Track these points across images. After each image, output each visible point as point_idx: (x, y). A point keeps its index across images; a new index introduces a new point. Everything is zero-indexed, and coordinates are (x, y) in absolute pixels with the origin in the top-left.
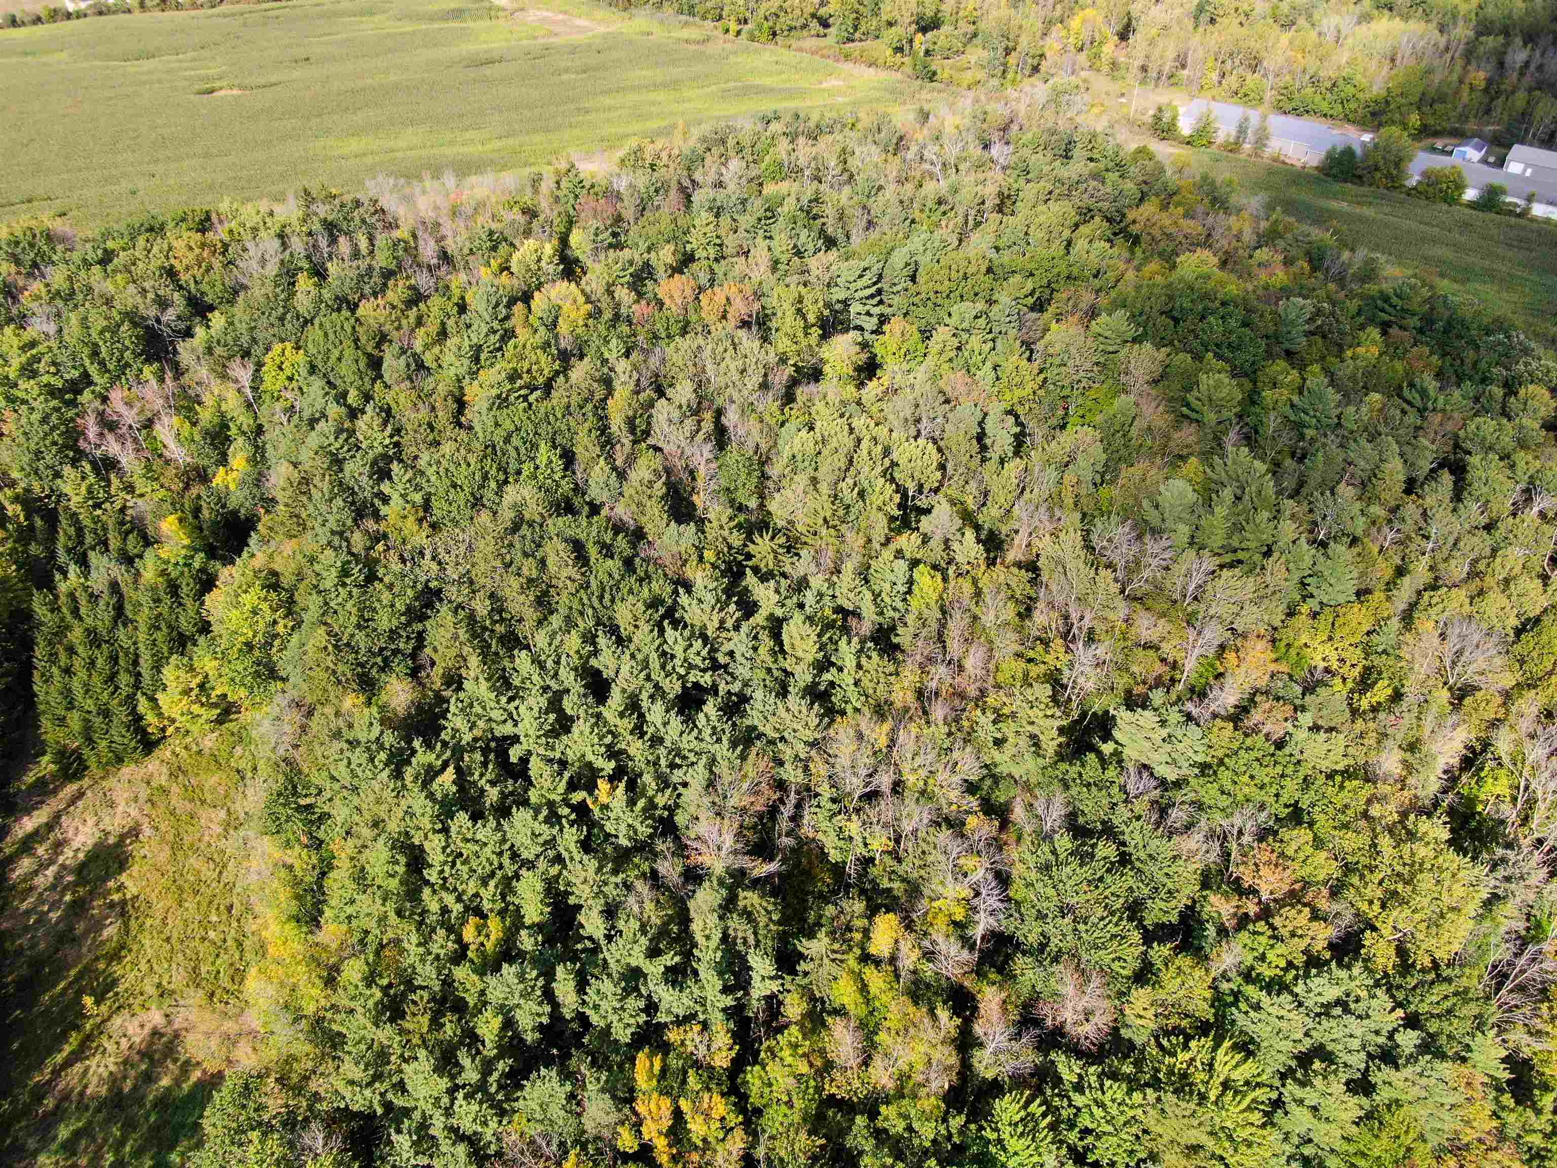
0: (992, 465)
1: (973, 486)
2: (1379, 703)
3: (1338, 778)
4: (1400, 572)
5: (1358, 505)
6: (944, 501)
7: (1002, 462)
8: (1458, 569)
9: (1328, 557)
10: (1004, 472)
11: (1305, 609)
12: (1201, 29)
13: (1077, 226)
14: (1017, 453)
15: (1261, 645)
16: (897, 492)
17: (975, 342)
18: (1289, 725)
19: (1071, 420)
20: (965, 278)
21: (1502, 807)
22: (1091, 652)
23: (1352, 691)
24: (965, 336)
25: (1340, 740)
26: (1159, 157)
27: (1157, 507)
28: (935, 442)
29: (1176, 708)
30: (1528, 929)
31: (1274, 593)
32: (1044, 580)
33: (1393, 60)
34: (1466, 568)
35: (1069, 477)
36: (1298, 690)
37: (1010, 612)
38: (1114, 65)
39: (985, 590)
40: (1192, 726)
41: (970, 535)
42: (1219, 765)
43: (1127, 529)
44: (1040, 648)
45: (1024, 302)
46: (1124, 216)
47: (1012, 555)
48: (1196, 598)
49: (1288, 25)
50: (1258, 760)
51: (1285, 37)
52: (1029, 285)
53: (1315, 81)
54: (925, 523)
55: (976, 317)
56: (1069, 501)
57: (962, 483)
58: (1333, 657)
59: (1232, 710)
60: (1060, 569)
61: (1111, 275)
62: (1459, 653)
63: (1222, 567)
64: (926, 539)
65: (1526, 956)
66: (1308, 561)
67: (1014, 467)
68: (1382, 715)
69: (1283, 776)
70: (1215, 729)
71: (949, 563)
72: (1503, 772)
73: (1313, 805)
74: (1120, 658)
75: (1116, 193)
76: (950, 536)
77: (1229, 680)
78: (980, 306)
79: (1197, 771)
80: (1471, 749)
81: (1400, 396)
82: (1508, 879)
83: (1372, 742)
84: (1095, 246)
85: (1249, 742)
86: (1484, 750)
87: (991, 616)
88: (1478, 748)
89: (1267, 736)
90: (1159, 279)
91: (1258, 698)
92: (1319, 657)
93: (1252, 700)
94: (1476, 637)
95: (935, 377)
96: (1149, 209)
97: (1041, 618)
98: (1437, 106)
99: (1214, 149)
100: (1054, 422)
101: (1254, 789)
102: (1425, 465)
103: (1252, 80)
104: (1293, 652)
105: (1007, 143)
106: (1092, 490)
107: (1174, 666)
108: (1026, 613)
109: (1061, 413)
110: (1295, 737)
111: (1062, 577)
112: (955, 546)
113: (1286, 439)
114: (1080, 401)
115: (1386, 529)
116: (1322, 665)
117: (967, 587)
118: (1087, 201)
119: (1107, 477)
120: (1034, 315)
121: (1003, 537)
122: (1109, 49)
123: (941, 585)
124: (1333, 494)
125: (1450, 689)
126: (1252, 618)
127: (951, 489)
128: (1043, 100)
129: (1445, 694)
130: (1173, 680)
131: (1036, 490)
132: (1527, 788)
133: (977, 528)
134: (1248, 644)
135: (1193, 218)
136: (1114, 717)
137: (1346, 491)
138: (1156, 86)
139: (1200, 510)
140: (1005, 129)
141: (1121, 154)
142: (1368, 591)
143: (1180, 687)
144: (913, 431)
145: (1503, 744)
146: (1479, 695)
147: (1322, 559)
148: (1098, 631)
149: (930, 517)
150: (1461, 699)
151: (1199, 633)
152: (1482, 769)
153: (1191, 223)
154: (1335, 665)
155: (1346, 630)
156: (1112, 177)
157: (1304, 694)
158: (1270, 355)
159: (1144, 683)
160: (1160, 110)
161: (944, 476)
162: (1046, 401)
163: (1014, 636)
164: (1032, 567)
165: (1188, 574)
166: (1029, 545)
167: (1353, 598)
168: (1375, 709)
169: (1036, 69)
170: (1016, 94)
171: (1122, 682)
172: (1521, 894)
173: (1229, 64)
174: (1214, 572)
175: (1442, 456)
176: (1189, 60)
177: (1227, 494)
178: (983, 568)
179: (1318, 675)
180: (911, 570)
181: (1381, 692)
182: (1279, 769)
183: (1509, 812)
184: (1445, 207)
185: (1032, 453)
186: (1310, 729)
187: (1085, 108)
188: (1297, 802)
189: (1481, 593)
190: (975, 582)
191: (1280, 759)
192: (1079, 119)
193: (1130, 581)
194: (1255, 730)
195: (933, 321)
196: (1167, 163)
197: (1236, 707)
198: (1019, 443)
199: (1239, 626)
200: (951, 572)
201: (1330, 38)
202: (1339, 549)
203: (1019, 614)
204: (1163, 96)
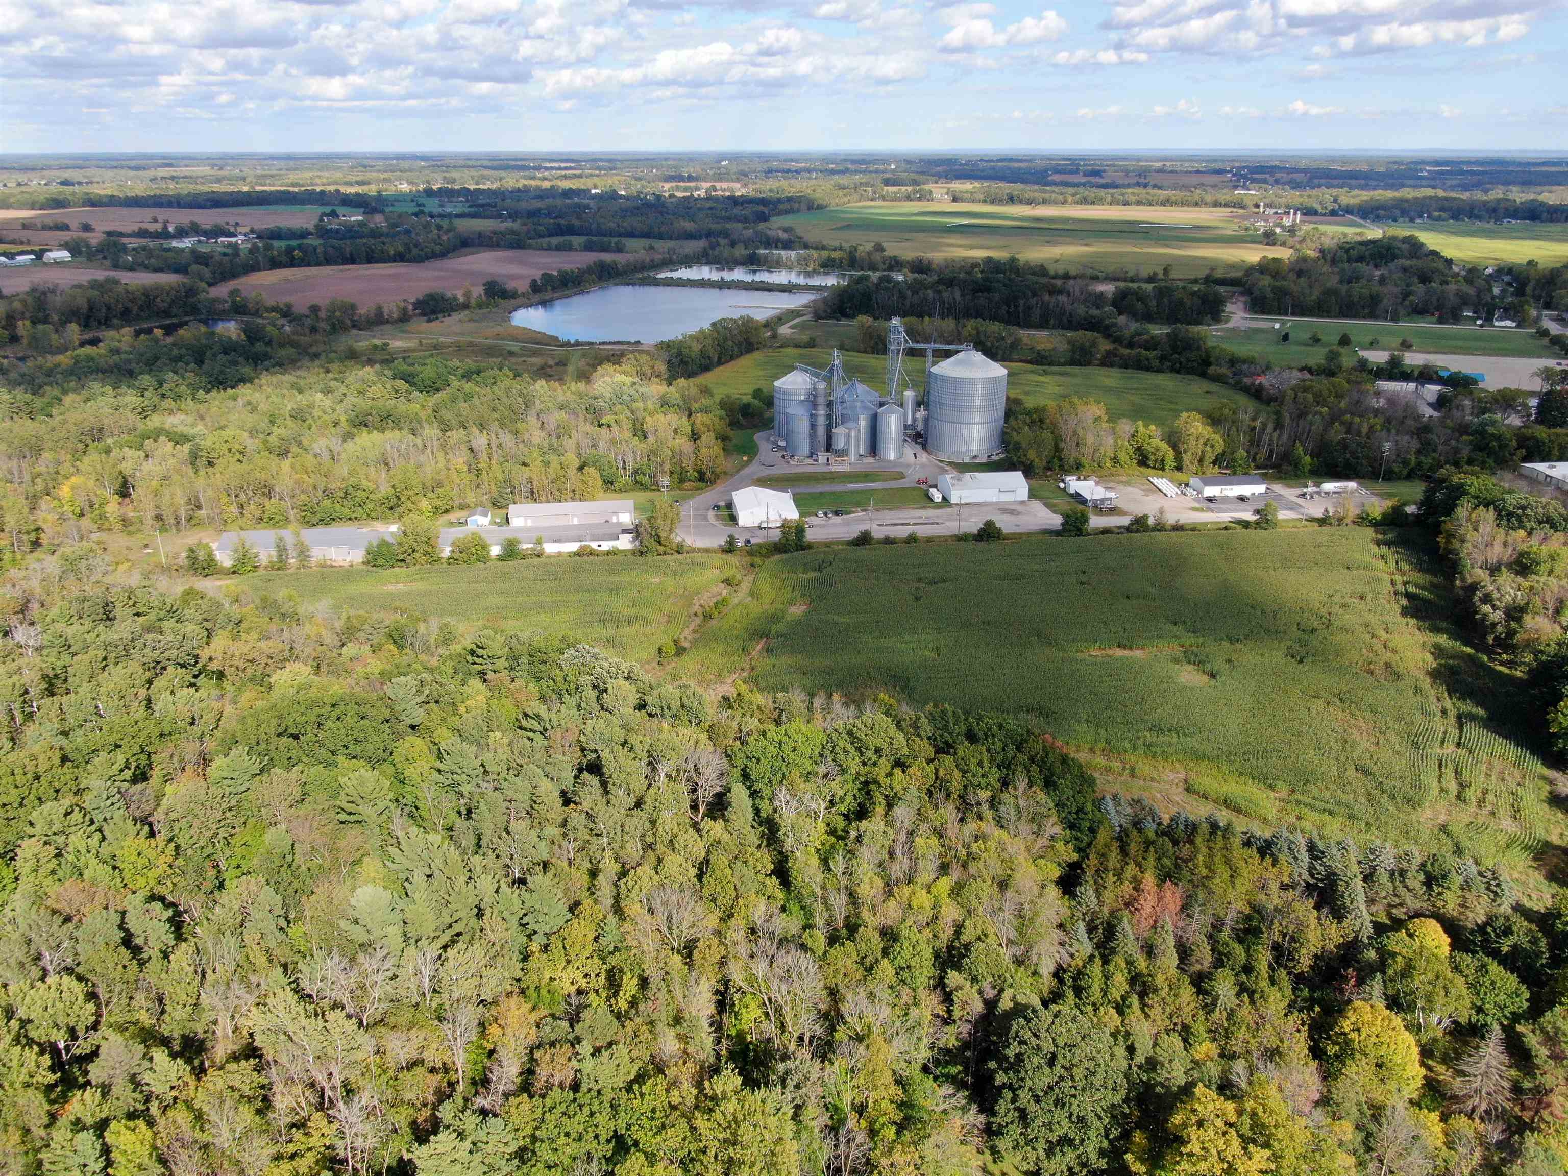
0: (154, 965)
1: (140, 998)
2: (633, 996)
3: (636, 1087)
4: (593, 874)
5: (534, 833)
6: (108, 1033)
7: (165, 955)
8: (634, 849)
9: (532, 891)
10: (173, 965)
11: (535, 947)
12: (202, 472)
13: (150, 682)
14: (179, 937)
15: (514, 1000)
16: (42, 1053)
17: (77, 840)
18: (574, 1063)
19: (226, 875)
20: (37, 778)
21: (763, 1026)
22: (356, 1106)
23: (608, 999)
24: (61, 840)
25: (621, 1050)
26: (211, 594)
27: (356, 921)
28: (69, 971)
29: (469, 1112)
30: (831, 1118)
31: (502, 947)
32: (270, 1058)
33: (387, 464)
34: (639, 845)
35: (251, 936)
36: (565, 1024)
37: (247, 1115)
38: (126, 522)
39: (205, 1109)
40: (491, 1120)
41: (160, 1056)
42: (533, 1143)
43: (337, 959)
44: (298, 1135)
45: (122, 777)
46: (196, 657)
47: (221, 1050)
48: (435, 991)
49: (284, 454)
50: (564, 1114)
51: (286, 464)
52: (120, 759)
53: (328, 494)
54: (96, 1072)
55: (67, 814)
56: (261, 960)
57: (124, 1001)
58: (579, 976)
59: (518, 1080)
60: (282, 1037)
61: (209, 718)
62: (669, 919)
63: (445, 947)
64: (105, 1090)
65: (843, 1140)
66: (517, 902)
67: (182, 956)
68: (642, 1007)
69: (592, 1114)
70: (513, 1110)
71: (147, 1101)
72: (749, 997)
73: (628, 1128)
74: (390, 1094)
75: (180, 638)
76: (136, 1070)
77: (502, 1053)
78: (67, 801)
79: (516, 1162)
80: (717, 992)
81: (521, 728)
82: (798, 1087)
83: (647, 1034)
84: (178, 695)
85: (548, 1102)
86: (727, 988)
87: (226, 1134)
88: (722, 988)
89: (561, 1086)
90: (260, 704)
91: (537, 1055)
92: (568, 984)
93: (532, 1060)
94: (674, 898)
95: (39, 899)
96: (220, 643)
97: (282, 1101)
98: (437, 490)
99: (261, 572)
100: (207, 886)
101: (574, 1145)
102: (568, 776)
103: (271, 505)
104: (544, 992)
105: (32, 624)
106: (281, 936)
107: (446, 1069)
108: (265, 1105)
109: (212, 873)
110: (585, 1072)
111: (290, 1045)
112: (147, 1077)
113: (449, 803)
114: (228, 853)
115: (565, 843)
116: (573, 989)
117: (181, 1116)
118: (150, 655)
119: (292, 916)
120: (139, 786)
121: (201, 1036)
122: (113, 507)
123: (149, 1134)
124: (508, 833)
125: (679, 952)
126: (494, 982)
127: (114, 1014)
128: (57, 572)
129: (677, 958)
130: (451, 1084)
131: (219, 968)
132: (770, 999)
133: (165, 1042)
134: (502, 1008)
135: (268, 638)
136: (410, 1160)
137: (519, 826)
138: (178, 530)
139: (401, 904)
140: (23, 610)
141: (169, 601)
142: (577, 904)
143: (461, 1088)
144: (36, 973)
145: (738, 977)
146: (701, 944)
147: (527, 896)
148: (353, 1079)
149: (98, 1061)
150: (690, 955)
151: (454, 1022)
152: (733, 1005)
153: (270, 643)
154: (583, 983)
155: (577, 948)
156: (168, 625)
157: (572, 1026)
158: (398, 736)
159: (425, 1105)
160: (192, 551)
161: (98, 1005)
162: (190, 869)
163: (264, 1140)
164: (251, 1052)
165: (417, 973)
166: (236, 1029)
167: (569, 916)
168: (633, 1004)
169: (36, 544)
170: (23, 573)
171: (401, 1118)
172: (812, 1092)
173: (242, 495)
174: (440, 957)
175: (576, 762)
176: (202, 500)
177: (418, 878)
178: (192, 1083)
179: (574, 1001)
180: (101, 1136)
181: (630, 985)
182: (586, 1110)
183: (770, 1028)
184: (482, 565)
185: (198, 930)
186: (593, 1055)
187: (110, 568)
188: (615, 1131)
189: (660, 860)
190: (189, 1105)
191: (582, 1101)
192: (108, 580)
193: (363, 1009)
194: (549, 1087)
195: (13, 839)
196: (220, 597)
197: (521, 1074)
198: (177, 926)
199: (487, 996)
200: (154, 1110)
201: (325, 457)
202: (538, 880)
203: (259, 1112)
204: (191, 538)
